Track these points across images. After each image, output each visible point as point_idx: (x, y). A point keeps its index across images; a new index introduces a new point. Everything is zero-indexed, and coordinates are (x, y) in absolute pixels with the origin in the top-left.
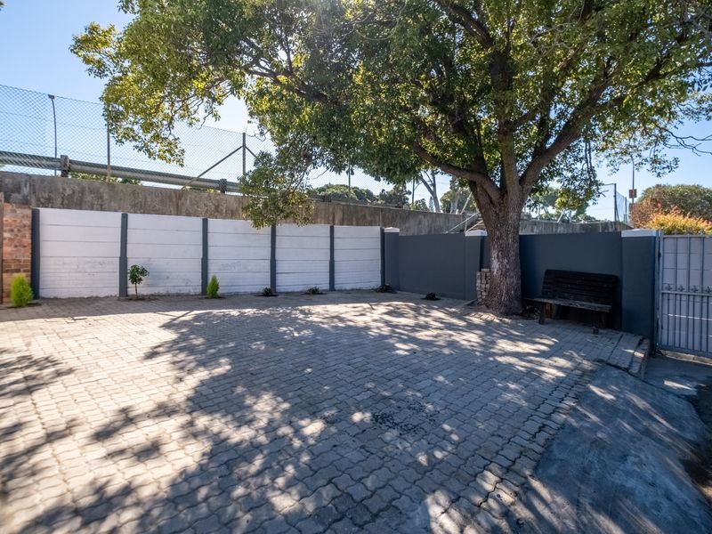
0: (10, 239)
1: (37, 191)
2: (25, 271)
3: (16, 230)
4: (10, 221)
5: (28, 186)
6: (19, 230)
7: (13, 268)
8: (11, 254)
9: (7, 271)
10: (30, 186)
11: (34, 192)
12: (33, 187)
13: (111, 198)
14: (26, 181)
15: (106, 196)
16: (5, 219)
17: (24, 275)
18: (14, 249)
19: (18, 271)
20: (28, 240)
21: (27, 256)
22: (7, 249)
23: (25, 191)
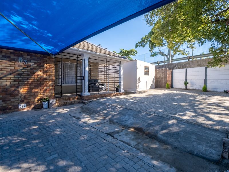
0: (168, 76)
3: (169, 74)
13: (192, 64)
15: (191, 64)
16: (167, 73)
19: (169, 82)
20: (170, 76)
21: (170, 79)
22: (168, 78)
23: (177, 66)
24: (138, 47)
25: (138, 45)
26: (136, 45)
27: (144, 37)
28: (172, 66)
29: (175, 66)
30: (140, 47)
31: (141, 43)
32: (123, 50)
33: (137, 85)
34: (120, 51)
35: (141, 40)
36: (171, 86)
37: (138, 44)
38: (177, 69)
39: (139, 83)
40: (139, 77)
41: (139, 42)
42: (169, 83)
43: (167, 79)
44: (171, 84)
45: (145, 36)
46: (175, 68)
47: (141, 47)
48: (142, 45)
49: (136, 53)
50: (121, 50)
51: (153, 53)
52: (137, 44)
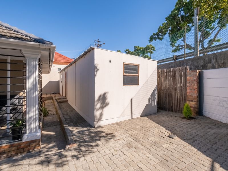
0: (189, 86)
1: (218, 60)
2: (194, 101)
3: (191, 82)
4: (189, 78)
5: (214, 59)
6: (192, 82)
7: (190, 99)
8: (189, 93)
9: (188, 101)
10: (215, 59)
11: (217, 61)
12: (216, 59)
14: (213, 57)
16: (187, 78)
17: (194, 103)
18: (190, 91)
19: (192, 101)
20: (195, 87)
21: (195, 94)
22: (188, 91)
23: (213, 61)
24: (154, 40)
25: (153, 38)
26: (150, 38)
27: (162, 26)
28: (201, 63)
29: (210, 62)
30: (155, 40)
31: (157, 34)
32: (139, 47)
33: (97, 113)
34: (135, 49)
35: (157, 31)
36: (197, 110)
37: (153, 36)
38: (213, 67)
39: (102, 108)
40: (105, 94)
41: (154, 34)
42: (193, 104)
43: (188, 94)
44: (196, 106)
45: (163, 24)
46: (210, 65)
47: (158, 40)
48: (159, 37)
49: (154, 50)
50: (135, 47)
51: (174, 48)
52: (151, 36)
